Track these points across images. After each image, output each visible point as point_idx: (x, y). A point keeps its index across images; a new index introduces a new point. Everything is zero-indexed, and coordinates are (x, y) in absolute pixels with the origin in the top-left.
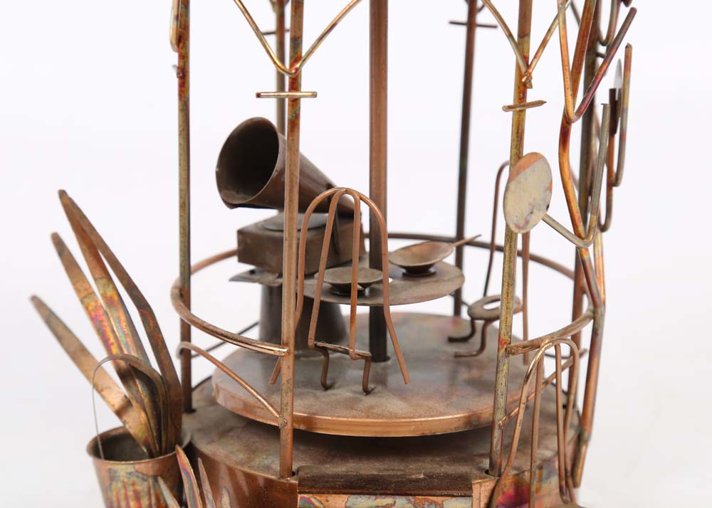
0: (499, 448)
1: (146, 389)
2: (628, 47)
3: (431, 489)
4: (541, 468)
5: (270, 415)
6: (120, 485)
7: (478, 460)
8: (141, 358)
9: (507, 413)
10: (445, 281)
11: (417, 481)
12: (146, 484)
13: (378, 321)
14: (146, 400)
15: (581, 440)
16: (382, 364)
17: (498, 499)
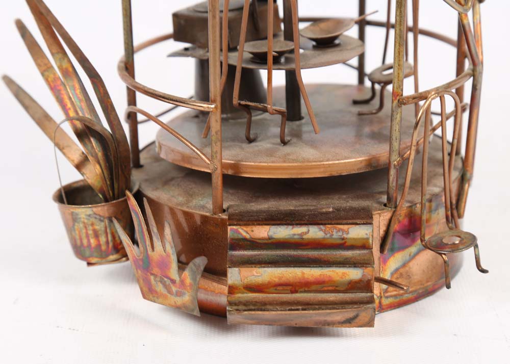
0: (394, 184)
1: (99, 145)
3: (339, 219)
4: (430, 201)
5: (204, 164)
6: (81, 225)
7: (378, 196)
8: (94, 119)
9: (401, 155)
10: (347, 50)
11: (327, 213)
12: (103, 224)
13: (293, 85)
14: (100, 154)
15: (464, 179)
16: (298, 123)
17: (395, 227)
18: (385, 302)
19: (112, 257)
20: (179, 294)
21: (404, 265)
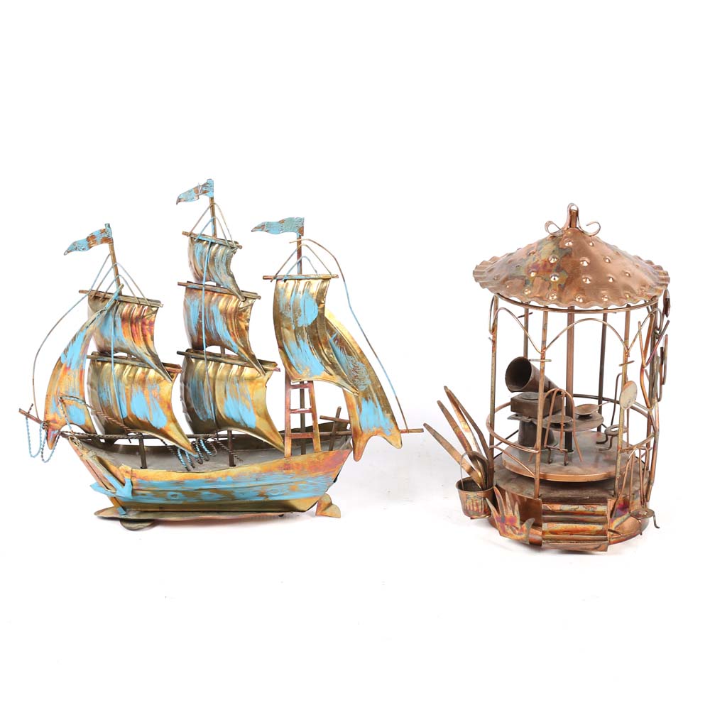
0: (617, 487)
1: (481, 464)
2: (667, 335)
3: (592, 502)
4: (633, 494)
5: (529, 471)
6: (470, 501)
7: (609, 491)
8: (478, 452)
9: (621, 474)
10: (594, 421)
11: (587, 499)
12: (480, 500)
13: (569, 437)
14: (481, 469)
15: (650, 483)
16: (571, 454)
17: (617, 506)
18: (612, 540)
19: (483, 516)
20: (519, 534)
21: (621, 523)
